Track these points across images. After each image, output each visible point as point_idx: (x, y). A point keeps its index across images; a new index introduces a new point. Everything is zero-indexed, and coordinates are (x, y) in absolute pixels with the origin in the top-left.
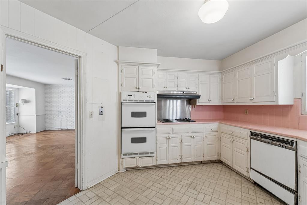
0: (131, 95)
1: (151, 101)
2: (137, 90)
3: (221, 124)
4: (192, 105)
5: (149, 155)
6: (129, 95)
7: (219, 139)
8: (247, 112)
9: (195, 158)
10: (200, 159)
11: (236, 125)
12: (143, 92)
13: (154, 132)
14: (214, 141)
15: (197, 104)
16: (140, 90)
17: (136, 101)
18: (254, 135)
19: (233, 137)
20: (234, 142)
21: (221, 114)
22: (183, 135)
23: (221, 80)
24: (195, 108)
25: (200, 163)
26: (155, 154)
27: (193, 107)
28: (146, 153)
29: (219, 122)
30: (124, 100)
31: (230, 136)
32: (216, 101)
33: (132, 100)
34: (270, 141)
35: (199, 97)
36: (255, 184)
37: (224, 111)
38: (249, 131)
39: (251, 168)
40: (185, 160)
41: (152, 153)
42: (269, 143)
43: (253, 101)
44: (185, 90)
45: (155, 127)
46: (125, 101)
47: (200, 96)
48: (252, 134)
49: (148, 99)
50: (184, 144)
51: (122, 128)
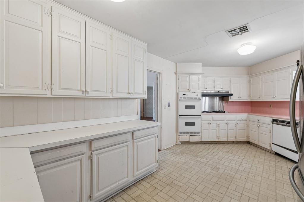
0: (185, 95)
1: (198, 98)
2: (189, 91)
3: (250, 115)
4: (225, 101)
5: (197, 134)
6: (184, 95)
7: (248, 126)
8: (271, 106)
9: (229, 139)
10: (233, 139)
11: (262, 115)
12: (193, 92)
13: (200, 119)
14: (244, 127)
15: (229, 100)
16: (190, 91)
17: (188, 99)
18: (274, 121)
19: (259, 123)
20: (260, 127)
21: (249, 108)
22: (220, 122)
23: (250, 82)
24: (227, 103)
25: (233, 142)
26: (200, 134)
27: (225, 103)
28: (195, 133)
29: (248, 113)
30: (180, 98)
31: (257, 123)
32: (245, 98)
33: (186, 98)
34: (286, 124)
35: (232, 95)
36: (277, 154)
37: (252, 106)
38: (271, 119)
39: (273, 143)
40: (221, 139)
41: (199, 133)
42: (285, 125)
43: (275, 98)
44: (220, 90)
45: (201, 116)
46: (181, 98)
47: (232, 94)
48: (273, 120)
49: (196, 97)
50: (221, 128)
51: (179, 116)
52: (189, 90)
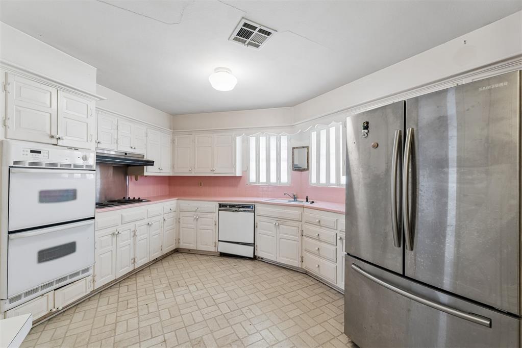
0: (39, 152)
1: (87, 166)
2: (54, 141)
3: (180, 201)
4: (131, 175)
5: (81, 276)
6: (32, 151)
7: (178, 221)
8: (202, 184)
9: (153, 255)
10: (158, 255)
11: (199, 199)
12: (70, 148)
13: (93, 227)
14: (172, 225)
15: (145, 175)
16: (60, 142)
17: (52, 166)
18: (222, 207)
19: (197, 213)
20: (199, 219)
22: (138, 223)
23: (173, 141)
24: (136, 180)
25: (156, 261)
26: (91, 272)
27: (131, 179)
28: (72, 276)
29: (177, 198)
30: (15, 162)
31: (194, 213)
32: (167, 172)
33: (41, 164)
34: (237, 209)
35: (151, 163)
36: (223, 255)
37: (170, 185)
38: (217, 204)
39: (219, 241)
40: (139, 263)
41: (86, 270)
42: (236, 211)
43: (214, 172)
44: (129, 150)
45: (94, 218)
46: (20, 165)
47: (154, 162)
48: (220, 206)
49: (80, 162)
50: (138, 238)
51: (10, 233)
52: (55, 139)
